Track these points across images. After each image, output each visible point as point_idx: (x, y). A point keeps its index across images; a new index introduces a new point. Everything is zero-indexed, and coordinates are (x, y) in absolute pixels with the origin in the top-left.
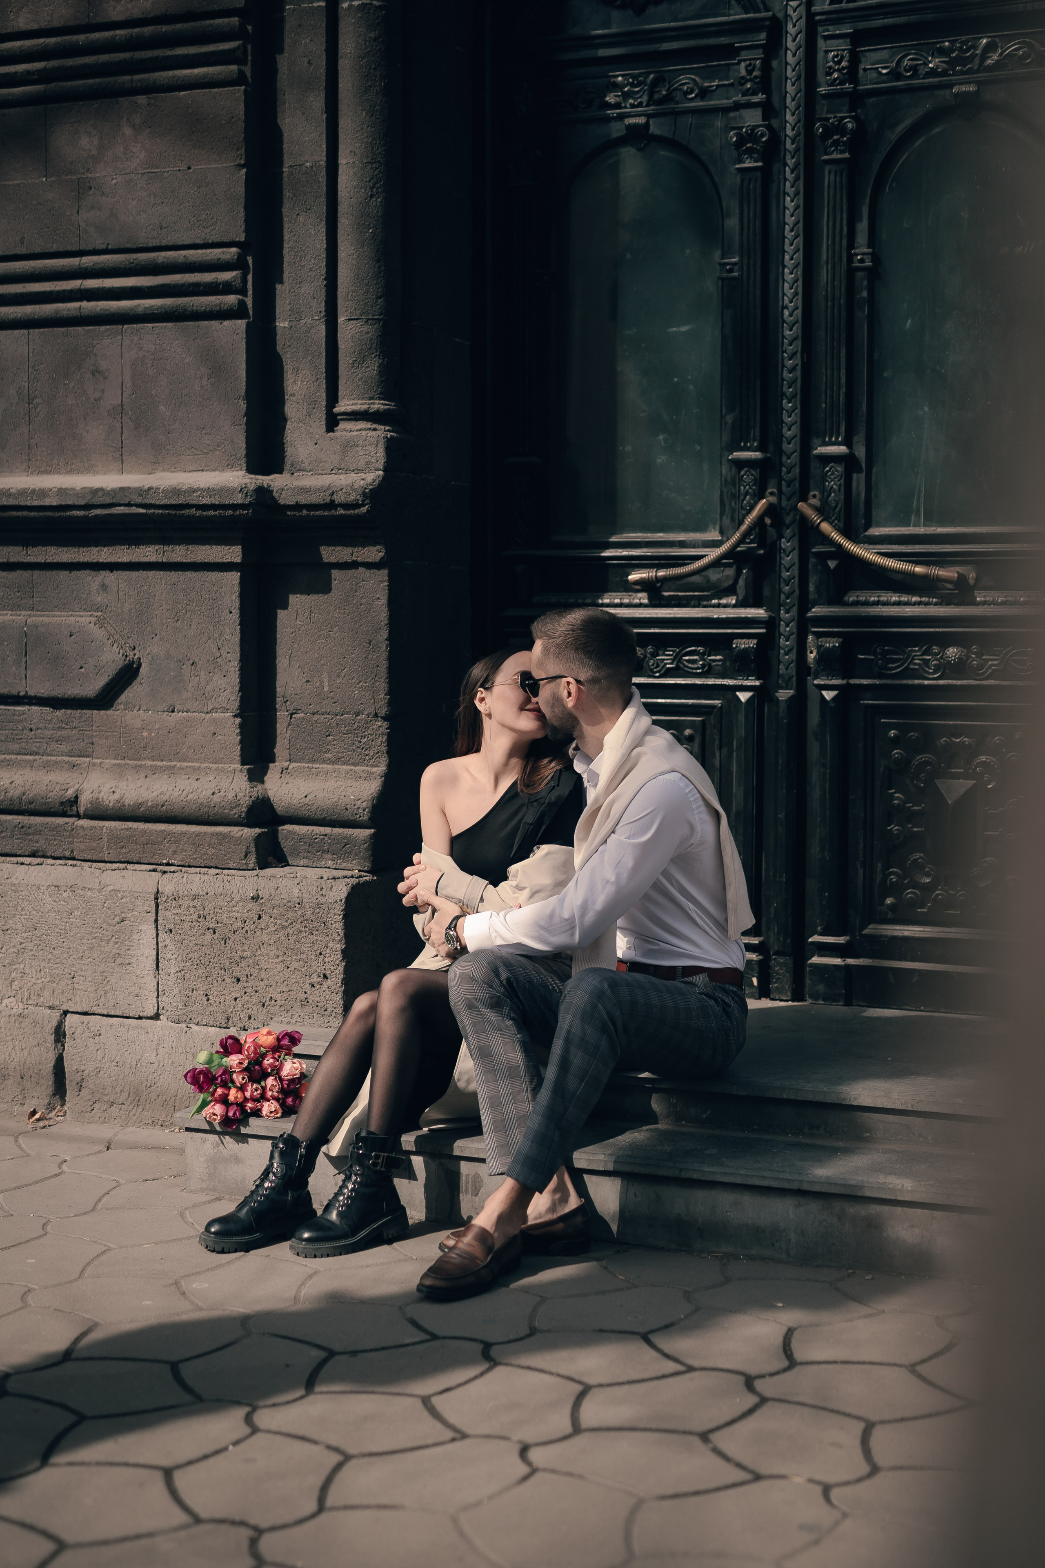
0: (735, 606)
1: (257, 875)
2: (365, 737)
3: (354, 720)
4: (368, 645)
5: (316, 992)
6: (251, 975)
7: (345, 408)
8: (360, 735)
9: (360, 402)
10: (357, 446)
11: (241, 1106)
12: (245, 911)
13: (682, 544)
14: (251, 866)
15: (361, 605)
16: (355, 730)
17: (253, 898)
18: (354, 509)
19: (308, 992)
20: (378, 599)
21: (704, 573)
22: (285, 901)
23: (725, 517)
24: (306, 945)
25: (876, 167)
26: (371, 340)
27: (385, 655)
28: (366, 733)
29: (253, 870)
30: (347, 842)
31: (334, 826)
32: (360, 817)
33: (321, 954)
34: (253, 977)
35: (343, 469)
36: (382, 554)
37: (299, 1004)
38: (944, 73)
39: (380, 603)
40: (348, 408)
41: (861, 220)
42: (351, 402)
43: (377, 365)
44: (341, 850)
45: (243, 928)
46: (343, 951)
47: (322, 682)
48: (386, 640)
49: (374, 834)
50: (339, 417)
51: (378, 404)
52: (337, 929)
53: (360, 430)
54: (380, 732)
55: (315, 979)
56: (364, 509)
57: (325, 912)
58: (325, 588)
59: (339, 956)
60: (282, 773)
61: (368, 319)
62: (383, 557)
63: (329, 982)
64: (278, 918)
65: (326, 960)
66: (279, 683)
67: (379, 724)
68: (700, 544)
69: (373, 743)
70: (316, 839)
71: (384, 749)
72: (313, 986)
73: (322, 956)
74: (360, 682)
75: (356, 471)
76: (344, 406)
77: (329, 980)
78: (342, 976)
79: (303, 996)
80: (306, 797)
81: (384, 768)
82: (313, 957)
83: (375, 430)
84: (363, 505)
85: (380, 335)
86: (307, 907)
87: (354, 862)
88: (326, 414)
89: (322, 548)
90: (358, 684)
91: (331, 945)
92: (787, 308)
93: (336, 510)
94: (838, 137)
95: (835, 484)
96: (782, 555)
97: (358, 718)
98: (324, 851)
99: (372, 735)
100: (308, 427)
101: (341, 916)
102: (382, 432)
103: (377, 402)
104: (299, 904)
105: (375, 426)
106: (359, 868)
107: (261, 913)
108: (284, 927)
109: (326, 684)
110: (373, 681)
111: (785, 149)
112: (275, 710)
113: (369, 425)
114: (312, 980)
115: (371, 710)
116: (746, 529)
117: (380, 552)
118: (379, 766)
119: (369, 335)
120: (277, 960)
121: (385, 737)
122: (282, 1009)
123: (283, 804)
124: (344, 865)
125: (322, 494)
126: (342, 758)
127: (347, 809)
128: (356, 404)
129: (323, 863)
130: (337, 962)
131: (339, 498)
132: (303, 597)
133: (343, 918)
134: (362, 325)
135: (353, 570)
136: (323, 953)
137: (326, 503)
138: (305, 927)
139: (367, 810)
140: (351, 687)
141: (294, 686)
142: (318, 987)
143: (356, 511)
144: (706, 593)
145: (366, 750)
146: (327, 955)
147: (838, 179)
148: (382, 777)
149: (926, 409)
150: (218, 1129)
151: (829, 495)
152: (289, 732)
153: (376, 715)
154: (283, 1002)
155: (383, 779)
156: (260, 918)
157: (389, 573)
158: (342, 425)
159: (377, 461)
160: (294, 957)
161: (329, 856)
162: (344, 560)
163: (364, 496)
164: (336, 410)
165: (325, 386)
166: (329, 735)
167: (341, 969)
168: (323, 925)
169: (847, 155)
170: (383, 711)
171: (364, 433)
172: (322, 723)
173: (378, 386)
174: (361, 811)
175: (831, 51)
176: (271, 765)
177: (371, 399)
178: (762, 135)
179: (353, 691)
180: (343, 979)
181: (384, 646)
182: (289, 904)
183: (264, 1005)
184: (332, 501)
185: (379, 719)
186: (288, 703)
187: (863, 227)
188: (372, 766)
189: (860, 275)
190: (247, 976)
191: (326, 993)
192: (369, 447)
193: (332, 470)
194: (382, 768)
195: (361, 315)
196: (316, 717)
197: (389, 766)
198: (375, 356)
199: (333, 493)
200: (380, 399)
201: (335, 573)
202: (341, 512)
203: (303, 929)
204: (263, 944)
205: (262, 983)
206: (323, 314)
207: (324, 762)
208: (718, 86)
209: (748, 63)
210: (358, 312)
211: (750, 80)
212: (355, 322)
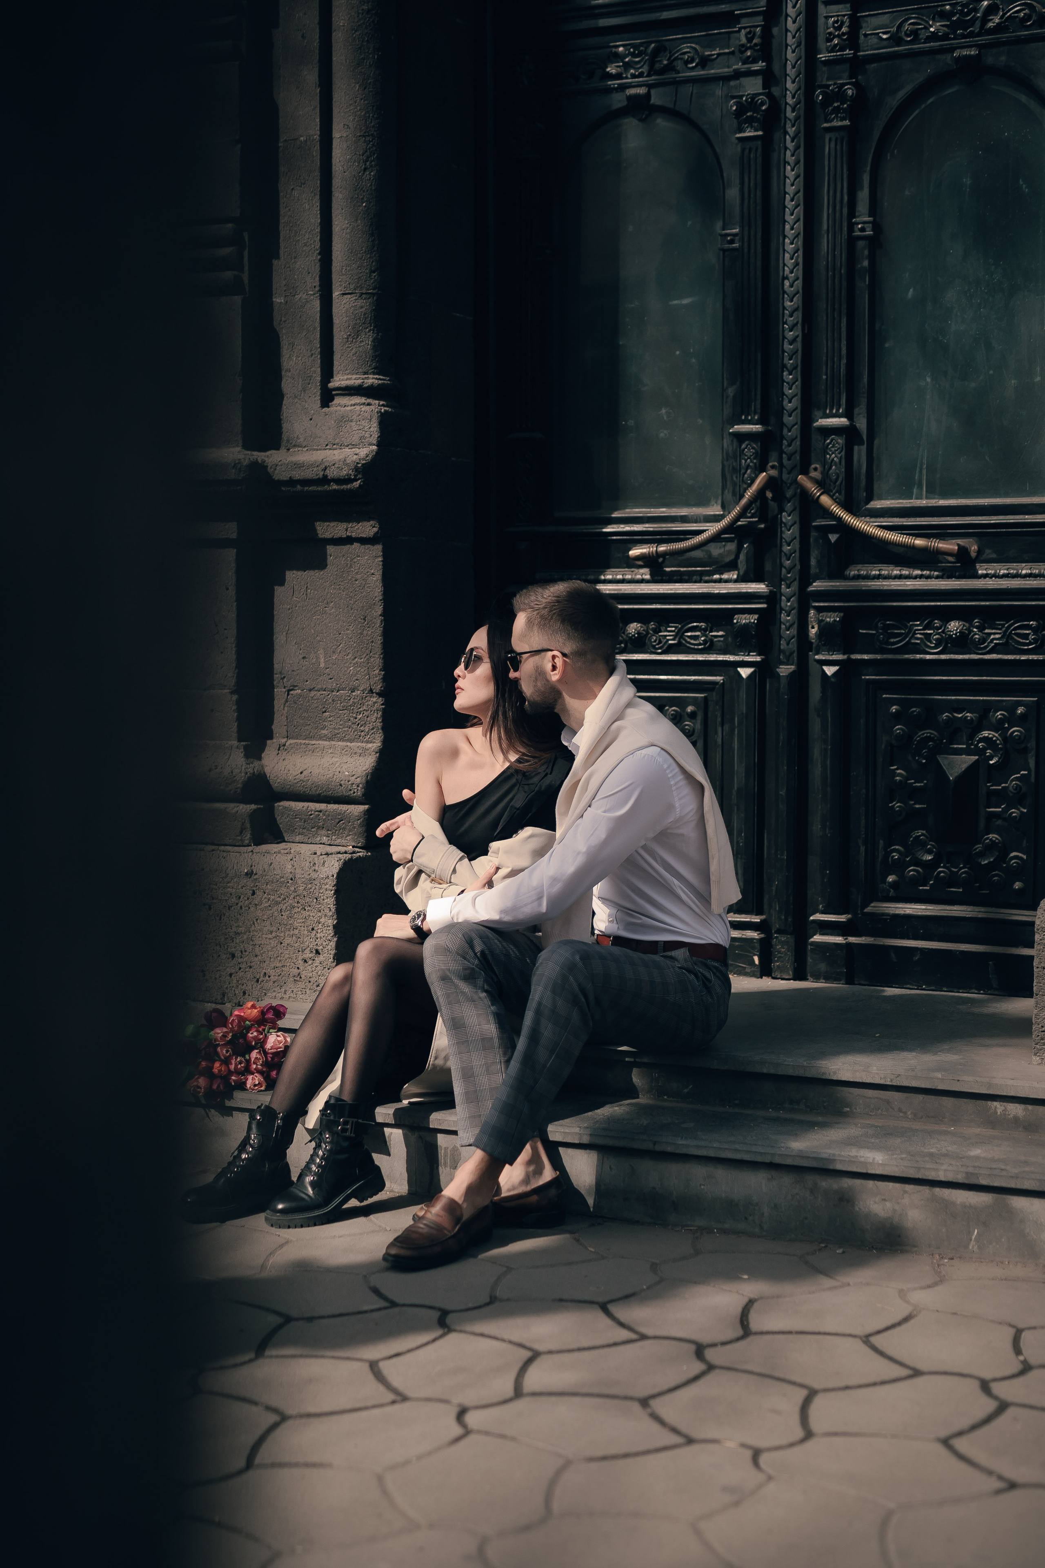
0: (736, 581)
1: (252, 851)
2: (360, 713)
3: (349, 696)
4: (363, 621)
5: (309, 968)
6: (245, 951)
7: (340, 383)
8: (355, 711)
9: (354, 377)
10: (351, 421)
11: (226, 1078)
12: (240, 887)
13: (684, 519)
14: (247, 842)
15: (356, 580)
16: (351, 706)
17: (247, 874)
18: (347, 484)
19: (301, 968)
20: (373, 574)
21: (705, 548)
22: (278, 877)
23: (727, 491)
24: (299, 921)
25: (877, 134)
26: (365, 315)
27: (379, 631)
28: (361, 709)
29: (248, 846)
30: (341, 818)
31: (328, 802)
32: (354, 793)
33: (313, 929)
34: (247, 953)
35: (338, 444)
36: (375, 530)
37: (292, 979)
38: (946, 37)
39: (375, 579)
40: (343, 383)
41: (862, 188)
42: (346, 377)
43: (371, 339)
44: (335, 826)
45: (237, 904)
46: (335, 927)
47: (318, 658)
48: (380, 615)
49: (368, 810)
50: (334, 393)
51: (373, 378)
52: (329, 904)
53: (354, 405)
54: (375, 708)
55: (308, 955)
56: (357, 484)
57: (317, 887)
58: (321, 564)
59: (331, 931)
60: (279, 750)
61: (362, 294)
62: (377, 533)
63: (321, 958)
64: (271, 893)
65: (318, 935)
66: (276, 661)
67: (374, 700)
68: (702, 518)
69: (369, 719)
70: (311, 815)
71: (379, 725)
72: (305, 961)
73: (314, 932)
74: (355, 658)
75: (350, 446)
76: (339, 380)
77: (321, 956)
78: (333, 952)
79: (296, 971)
80: (301, 773)
81: (379, 744)
82: (306, 932)
83: (369, 404)
84: (356, 480)
85: (374, 310)
86: (299, 882)
87: (348, 838)
88: (321, 389)
89: (317, 524)
90: (353, 660)
91: (322, 920)
92: (787, 278)
93: (329, 485)
94: (839, 104)
95: (836, 456)
96: (783, 529)
97: (354, 694)
98: (319, 828)
99: (367, 711)
100: (303, 403)
101: (333, 892)
102: (376, 406)
103: (371, 376)
104: (292, 879)
105: (369, 401)
106: (353, 844)
107: (255, 889)
108: (278, 903)
109: (322, 660)
110: (368, 657)
111: (786, 117)
112: (273, 687)
113: (363, 400)
114: (304, 956)
115: (366, 686)
116: (746, 502)
117: (374, 527)
118: (374, 742)
119: (363, 309)
120: (270, 936)
121: (380, 713)
122: (276, 984)
123: (279, 780)
124: (339, 841)
125: (315, 469)
126: (338, 734)
127: (341, 785)
128: (350, 379)
129: (318, 839)
130: (329, 938)
131: (332, 473)
132: (300, 573)
133: (335, 894)
134: (356, 300)
135: (348, 546)
136: (315, 928)
137: (319, 478)
138: (298, 902)
139: (361, 785)
140: (346, 663)
141: (291, 662)
142: (310, 962)
143: (349, 486)
144: (709, 568)
145: (361, 726)
146: (319, 931)
147: (838, 147)
148: (377, 753)
149: (929, 380)
150: (203, 1101)
151: (830, 468)
152: (286, 708)
153: (371, 691)
154: (277, 977)
155: (378, 755)
156: (254, 893)
157: (383, 548)
158: (338, 400)
159: (371, 436)
160: (287, 933)
161: (324, 832)
162: (339, 536)
163: (356, 471)
164: (331, 385)
165: (319, 361)
166: (325, 712)
167: (333, 944)
168: (315, 900)
169: (847, 123)
170: (378, 687)
171: (358, 408)
172: (318, 699)
173: (372, 360)
174: (355, 787)
175: (832, 17)
176: (269, 742)
177: (365, 373)
178: (762, 104)
179: (348, 668)
180: (335, 954)
181: (379, 621)
182: (282, 880)
183: (258, 981)
184: (325, 476)
185: (375, 695)
186: (285, 679)
187: (863, 195)
188: (367, 742)
189: (861, 244)
190: (241, 952)
191: (318, 968)
192: (363, 422)
193: (327, 445)
194: (377, 744)
195: (355, 289)
196: (313, 693)
197: (384, 742)
198: (370, 331)
199: (326, 468)
200: (374, 373)
201: (330, 549)
202: (335, 487)
203: (296, 905)
204: (257, 920)
205: (256, 959)
206: (317, 289)
207: (321, 738)
208: (719, 55)
209: (748, 30)
210: (352, 286)
211: (750, 48)
212: (349, 296)
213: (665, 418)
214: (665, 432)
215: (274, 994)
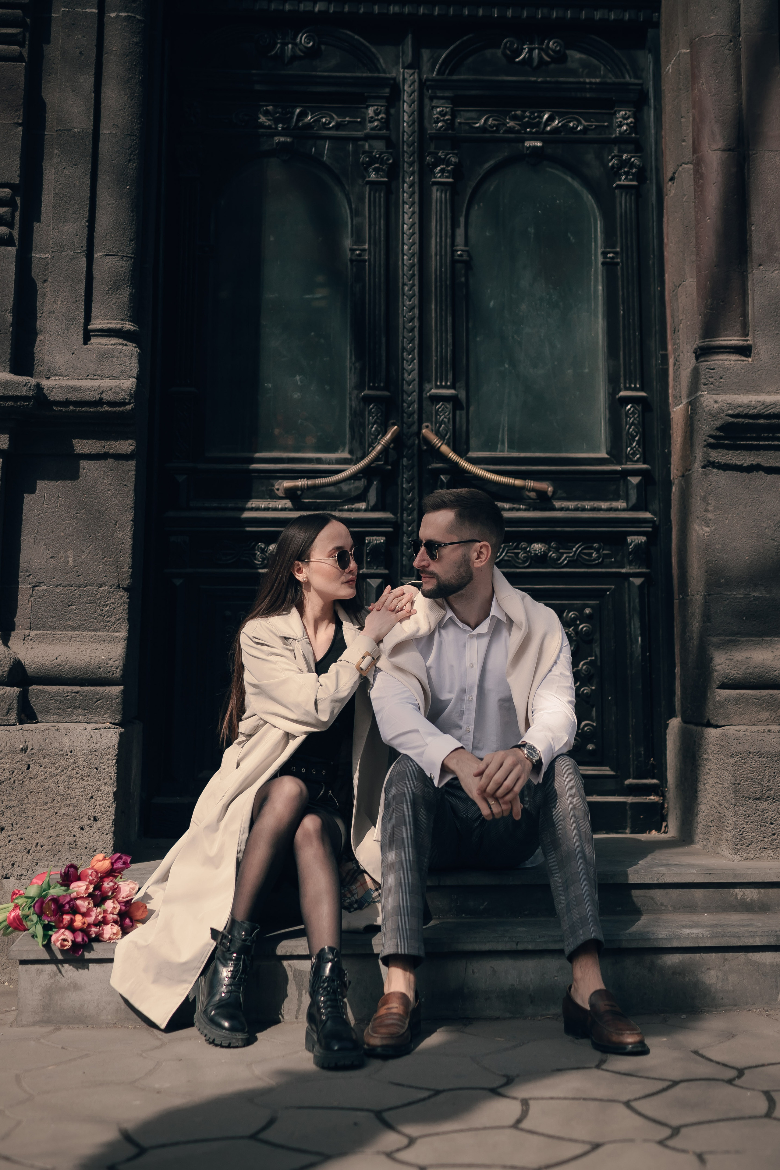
0: (366, 510)
1: (22, 729)
2: (107, 606)
3: (96, 591)
4: (114, 525)
5: (86, 834)
6: (17, 824)
7: (102, 326)
8: (103, 603)
9: (114, 322)
10: (113, 357)
11: (85, 931)
12: (14, 762)
13: (320, 461)
14: (14, 721)
15: (108, 491)
16: (98, 600)
17: (22, 749)
18: (120, 407)
19: (77, 835)
20: (125, 485)
21: (341, 485)
22: (57, 750)
23: (355, 441)
24: (77, 791)
25: (469, 191)
26: (124, 273)
27: (130, 534)
28: (108, 602)
29: (14, 725)
30: (107, 698)
31: (82, 685)
32: (113, 674)
33: (92, 797)
34: (18, 826)
35: (98, 375)
36: (132, 448)
37: (67, 847)
38: (518, 132)
39: (127, 489)
40: (104, 326)
41: (459, 226)
42: (107, 322)
43: (128, 293)
44: (93, 706)
45: (10, 779)
46: (115, 794)
47: (67, 557)
48: (132, 520)
49: (123, 691)
50: (91, 334)
51: (129, 325)
52: (110, 773)
53: (114, 344)
54: (122, 601)
55: (85, 822)
56: (129, 407)
57: (98, 758)
58: (72, 476)
59: (111, 798)
60: (24, 640)
61: (124, 256)
62: (133, 450)
63: (99, 824)
64: (49, 766)
65: (98, 803)
66: (22, 560)
67: (121, 594)
68: (334, 461)
69: (115, 611)
70: (67, 696)
71: (126, 616)
72: (82, 829)
73: (93, 800)
74: (105, 557)
75: (111, 378)
76: (97, 324)
77: (98, 822)
78: (113, 817)
79: (72, 839)
80: (56, 658)
81: (126, 633)
82: (84, 801)
83: (126, 345)
85: (131, 270)
86: (79, 754)
87: (106, 716)
88: (83, 329)
89: (75, 441)
90: (103, 559)
91: (102, 788)
92: (406, 284)
93: (105, 407)
94: (444, 166)
95: (445, 417)
96: (404, 470)
97: (101, 589)
98: (75, 708)
99: (114, 603)
100: (66, 340)
101: (114, 761)
102: (131, 348)
103: (127, 323)
104: (71, 752)
105: (125, 342)
106: (111, 721)
107: (30, 763)
108: (55, 775)
109: (71, 559)
110: (117, 556)
111: (404, 170)
112: (18, 583)
113: (121, 341)
114: (82, 823)
115: (116, 582)
116: (381, 448)
117: (132, 445)
118: (120, 632)
119: (123, 269)
120: (45, 807)
121: (127, 606)
122: (48, 853)
123: (34, 666)
124: (96, 719)
125: (91, 393)
126: (84, 625)
127: (100, 668)
128: (111, 323)
129: (74, 718)
130: (109, 804)
131: (107, 397)
132: (51, 483)
133: (116, 763)
134: (118, 260)
135: (102, 461)
136: (95, 797)
137: (93, 401)
138: (77, 773)
139: (119, 668)
140: (95, 562)
141: (39, 561)
142: (88, 829)
143: (121, 409)
144: (341, 500)
145: (107, 618)
146: (99, 799)
147: (443, 197)
148: (125, 640)
149: (507, 366)
150: (60, 957)
151: (441, 426)
152: (30, 603)
153: (119, 586)
154: (50, 847)
155: (126, 642)
156: (28, 768)
157: (136, 464)
158: (93, 340)
159: (131, 370)
160: (64, 803)
161: (80, 711)
162: (95, 452)
163: (127, 396)
164: (90, 327)
165: (83, 307)
166: (71, 605)
167: (112, 810)
168: (95, 770)
169: (450, 180)
170: (127, 583)
171: (120, 347)
172: (65, 594)
173: (128, 310)
174: (113, 669)
175: (439, 107)
176: (12, 632)
177: (123, 320)
178: (387, 159)
179: (97, 566)
181: (130, 526)
182: (61, 753)
183: (29, 852)
184: (100, 400)
185: (121, 589)
186: (31, 577)
187: (461, 231)
188: (114, 631)
189: (460, 265)
190: (12, 825)
191: (97, 833)
192: (124, 358)
193: (88, 376)
194: (123, 634)
195: (118, 252)
196: (59, 589)
197: (130, 631)
198: (127, 286)
199: (101, 393)
200: (129, 321)
201: (83, 463)
202: (107, 409)
203: (75, 776)
204: (31, 792)
205: (28, 831)
206: (85, 248)
207: (65, 629)
208: (349, 122)
209: (376, 107)
210: (115, 250)
211: (378, 120)
212: (112, 257)
213: (299, 383)
214: (298, 394)
215: (47, 863)
